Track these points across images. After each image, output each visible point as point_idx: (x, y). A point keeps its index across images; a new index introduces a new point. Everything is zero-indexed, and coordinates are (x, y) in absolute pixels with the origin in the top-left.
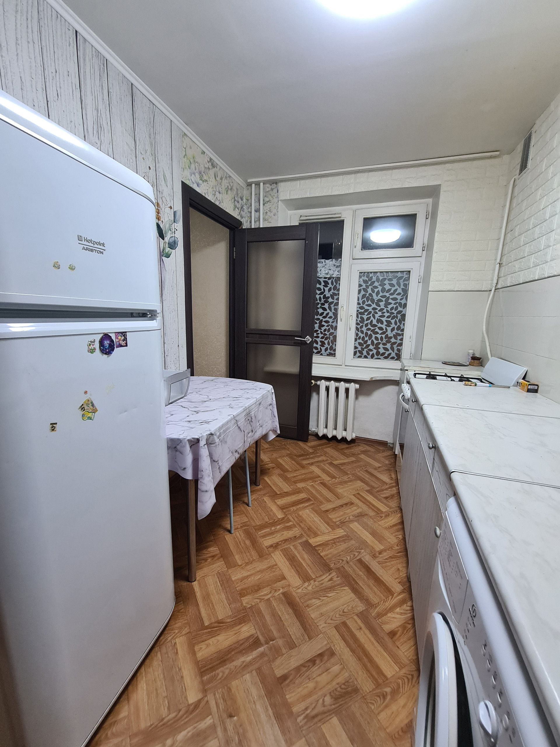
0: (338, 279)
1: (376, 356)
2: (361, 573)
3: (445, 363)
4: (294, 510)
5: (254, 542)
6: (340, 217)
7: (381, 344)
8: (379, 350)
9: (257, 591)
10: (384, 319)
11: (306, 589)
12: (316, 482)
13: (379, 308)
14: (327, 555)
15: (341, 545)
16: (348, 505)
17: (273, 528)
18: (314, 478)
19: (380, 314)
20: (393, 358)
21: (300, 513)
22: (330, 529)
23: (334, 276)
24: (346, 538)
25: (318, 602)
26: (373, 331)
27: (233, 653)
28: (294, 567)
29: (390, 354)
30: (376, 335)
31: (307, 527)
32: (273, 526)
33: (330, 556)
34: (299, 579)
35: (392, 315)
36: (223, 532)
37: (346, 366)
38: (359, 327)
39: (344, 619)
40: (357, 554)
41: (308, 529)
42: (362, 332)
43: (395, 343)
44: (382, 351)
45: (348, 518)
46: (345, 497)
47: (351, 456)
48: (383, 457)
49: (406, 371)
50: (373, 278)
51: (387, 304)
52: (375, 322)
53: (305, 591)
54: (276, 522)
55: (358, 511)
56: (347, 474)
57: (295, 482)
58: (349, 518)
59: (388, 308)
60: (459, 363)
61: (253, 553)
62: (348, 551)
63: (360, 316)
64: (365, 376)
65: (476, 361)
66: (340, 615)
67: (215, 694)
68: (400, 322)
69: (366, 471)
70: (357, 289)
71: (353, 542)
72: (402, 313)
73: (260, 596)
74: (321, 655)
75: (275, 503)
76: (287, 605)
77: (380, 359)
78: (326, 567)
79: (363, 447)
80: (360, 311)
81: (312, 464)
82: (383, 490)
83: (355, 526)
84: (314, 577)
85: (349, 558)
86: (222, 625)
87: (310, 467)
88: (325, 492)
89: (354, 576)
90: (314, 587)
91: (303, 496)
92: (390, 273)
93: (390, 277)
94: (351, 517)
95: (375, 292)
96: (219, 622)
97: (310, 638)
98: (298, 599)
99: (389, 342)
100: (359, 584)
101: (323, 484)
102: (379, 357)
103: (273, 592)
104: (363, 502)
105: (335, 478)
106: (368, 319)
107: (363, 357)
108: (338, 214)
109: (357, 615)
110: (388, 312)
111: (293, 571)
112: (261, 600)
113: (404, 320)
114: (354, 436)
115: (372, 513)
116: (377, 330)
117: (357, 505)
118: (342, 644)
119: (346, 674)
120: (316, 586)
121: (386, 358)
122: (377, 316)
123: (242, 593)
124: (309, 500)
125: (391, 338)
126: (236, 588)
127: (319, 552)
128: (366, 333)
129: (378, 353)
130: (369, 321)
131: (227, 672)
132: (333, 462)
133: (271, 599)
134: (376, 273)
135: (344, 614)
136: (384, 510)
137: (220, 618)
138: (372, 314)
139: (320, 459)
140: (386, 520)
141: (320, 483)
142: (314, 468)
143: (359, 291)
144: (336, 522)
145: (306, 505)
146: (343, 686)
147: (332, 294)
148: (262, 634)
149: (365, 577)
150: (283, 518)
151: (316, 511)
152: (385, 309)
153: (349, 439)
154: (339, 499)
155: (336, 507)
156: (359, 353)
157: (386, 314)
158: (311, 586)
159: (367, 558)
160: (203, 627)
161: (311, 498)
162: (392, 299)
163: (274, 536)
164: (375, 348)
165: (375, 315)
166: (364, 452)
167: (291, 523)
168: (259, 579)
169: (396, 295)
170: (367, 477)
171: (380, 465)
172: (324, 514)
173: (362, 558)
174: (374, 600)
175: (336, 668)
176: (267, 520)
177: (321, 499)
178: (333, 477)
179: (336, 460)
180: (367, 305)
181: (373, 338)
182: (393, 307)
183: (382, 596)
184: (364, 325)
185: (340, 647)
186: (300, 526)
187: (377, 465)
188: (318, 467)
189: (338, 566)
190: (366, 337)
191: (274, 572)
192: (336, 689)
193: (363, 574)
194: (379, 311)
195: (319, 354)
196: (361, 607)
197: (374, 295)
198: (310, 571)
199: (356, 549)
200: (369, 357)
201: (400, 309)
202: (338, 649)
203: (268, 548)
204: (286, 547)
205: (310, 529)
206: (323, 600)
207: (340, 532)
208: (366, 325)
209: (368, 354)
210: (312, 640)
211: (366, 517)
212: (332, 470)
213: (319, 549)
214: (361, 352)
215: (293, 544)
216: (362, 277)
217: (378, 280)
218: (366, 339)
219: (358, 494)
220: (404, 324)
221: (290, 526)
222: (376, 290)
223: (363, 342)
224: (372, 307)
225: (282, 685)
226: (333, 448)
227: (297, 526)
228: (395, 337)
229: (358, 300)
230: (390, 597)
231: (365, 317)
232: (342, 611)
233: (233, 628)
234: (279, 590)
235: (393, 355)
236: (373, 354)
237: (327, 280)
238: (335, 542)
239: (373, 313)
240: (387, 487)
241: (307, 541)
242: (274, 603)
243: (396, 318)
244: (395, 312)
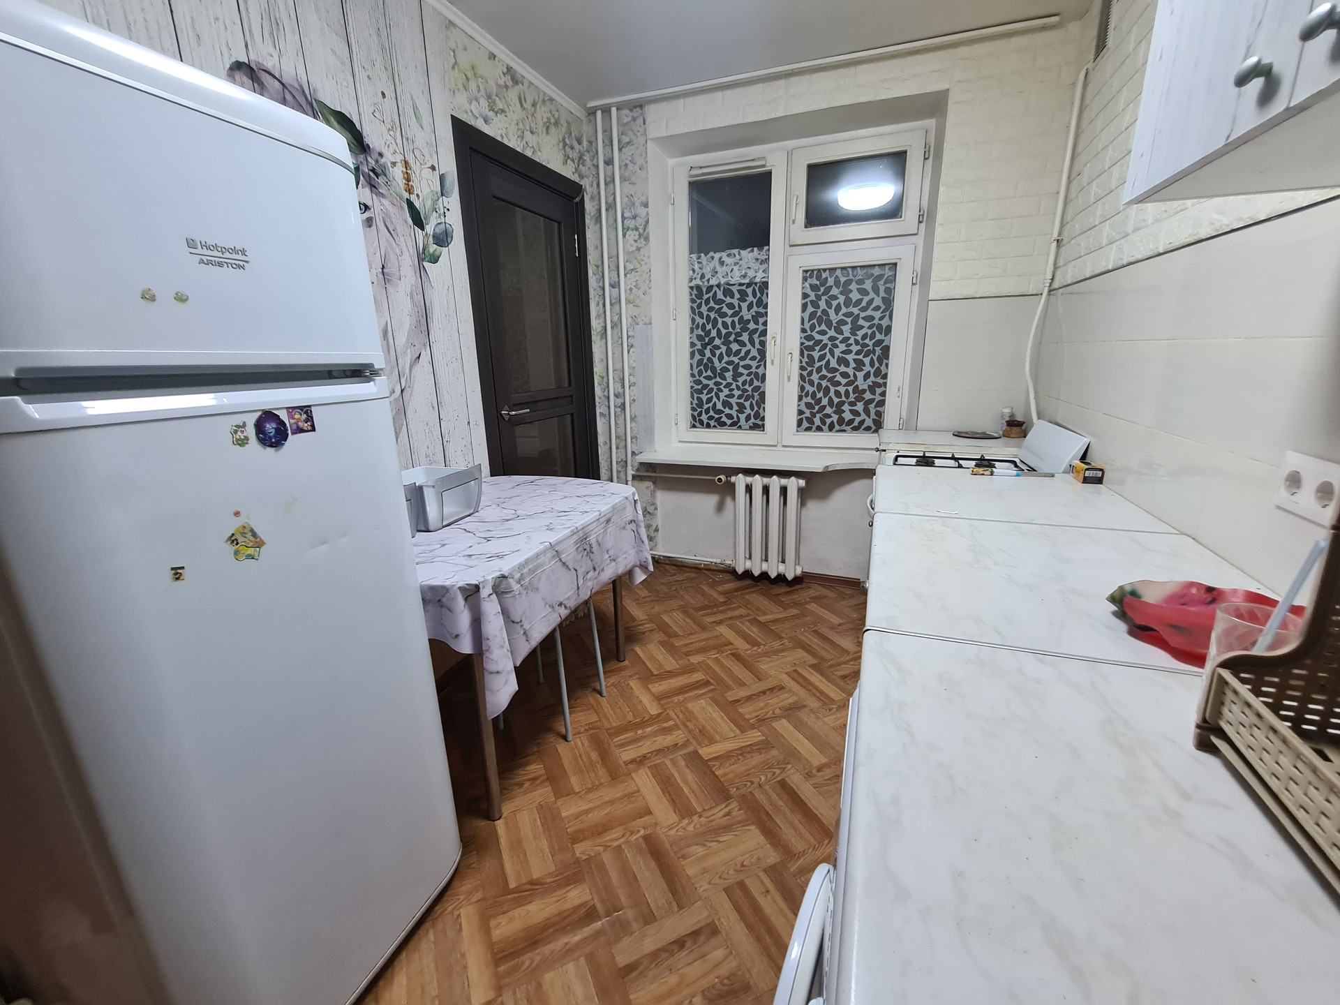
0: (765, 285)
1: (837, 427)
2: (781, 803)
3: (958, 435)
4: (679, 700)
5: (605, 755)
6: (763, 166)
7: (846, 404)
8: (843, 415)
9: (600, 833)
10: (850, 357)
11: (684, 829)
12: (723, 652)
13: (841, 337)
14: (725, 775)
15: (752, 757)
16: (775, 691)
17: (640, 732)
18: (721, 645)
19: (842, 347)
20: (868, 429)
21: (690, 705)
22: (738, 732)
23: (757, 280)
24: (765, 745)
25: (701, 850)
26: (831, 380)
27: (551, 930)
28: (667, 795)
29: (862, 422)
30: (836, 388)
31: (698, 728)
32: (639, 728)
33: (731, 776)
34: (674, 814)
35: (865, 349)
36: (555, 739)
37: (784, 446)
38: (805, 373)
39: (742, 877)
40: (778, 771)
41: (700, 731)
42: (811, 383)
43: (871, 401)
44: (847, 416)
45: (771, 712)
46: (771, 676)
47: (792, 607)
48: (849, 607)
49: (883, 453)
50: (829, 279)
51: (855, 328)
52: (833, 364)
53: (681, 833)
54: (646, 721)
55: (791, 700)
56: (781, 638)
57: (687, 654)
58: (773, 712)
59: (857, 335)
60: (984, 433)
61: (602, 772)
62: (764, 767)
63: (806, 353)
64: (815, 463)
65: (1014, 428)
66: (735, 871)
67: (514, 993)
68: (880, 361)
69: (816, 632)
70: (798, 302)
71: (774, 752)
72: (884, 344)
73: (605, 842)
74: (695, 934)
75: (649, 689)
76: (649, 856)
77: (844, 431)
78: (723, 795)
79: (816, 590)
80: (807, 343)
81: (720, 622)
82: (839, 664)
83: (783, 726)
84: (699, 810)
85: (763, 778)
86: (538, 887)
87: (717, 628)
88: (738, 669)
89: (768, 808)
90: (698, 826)
91: (698, 676)
92: (859, 269)
93: (860, 277)
94: (777, 711)
95: (833, 308)
96: (532, 883)
97: (680, 907)
98: (668, 846)
99: (859, 399)
100: (775, 822)
101: (736, 656)
102: (844, 427)
103: (628, 834)
104: (801, 685)
105: (758, 645)
106: (822, 358)
107: (814, 428)
108: (759, 159)
109: (765, 871)
110: (857, 342)
111: (665, 800)
112: (606, 847)
113: (887, 358)
114: (799, 571)
115: (813, 703)
116: (839, 378)
117: (790, 691)
118: (734, 915)
119: (732, 964)
120: (701, 825)
121: (856, 429)
122: (837, 352)
123: (575, 839)
124: (707, 683)
125: (864, 391)
126: (567, 828)
127: (713, 769)
128: (819, 385)
129: (841, 421)
130: (823, 363)
131: (538, 959)
132: (758, 618)
133: (623, 846)
134: (833, 270)
135: (742, 869)
136: (836, 699)
137: (535, 877)
138: (828, 349)
139: (736, 613)
140: (839, 715)
141: (730, 654)
142: (723, 630)
143: (804, 307)
144: (748, 720)
145: (701, 692)
146: (726, 981)
147: (754, 314)
148: (602, 901)
149: (787, 809)
150: (660, 715)
151: (717, 703)
152: (853, 338)
153: (790, 576)
154: (760, 680)
155: (753, 695)
156: (807, 422)
157: (855, 348)
158: (693, 825)
159: (795, 778)
160: (507, 891)
161: (711, 680)
162: (864, 318)
163: (640, 744)
164: (835, 412)
165: (834, 349)
166: (816, 599)
167: (671, 723)
168: (606, 814)
169: (872, 310)
170: (815, 641)
171: (841, 622)
172: (730, 708)
173: (787, 779)
174: (797, 845)
175: (719, 954)
176: (631, 718)
177: (730, 682)
178: (755, 643)
179: (765, 614)
180: (819, 333)
181: (832, 394)
182: (867, 334)
183: (812, 840)
184: (815, 369)
185: (730, 922)
186: (687, 726)
187: (836, 620)
188: (731, 627)
189: (742, 791)
190: (819, 393)
191: (633, 802)
192: (713, 986)
193: (783, 805)
194: (840, 342)
195: (736, 428)
196: (773, 857)
197: (832, 312)
198: (693, 802)
199: (777, 764)
200: (825, 428)
201: (878, 336)
202: (725, 924)
203: (627, 765)
204: (658, 762)
205: (702, 731)
206: (710, 847)
207: (755, 736)
208: (819, 370)
209: (824, 423)
210: (682, 911)
211: (804, 710)
212: (754, 632)
213: (714, 765)
214: (810, 421)
215: (671, 757)
216: (809, 279)
217: (837, 283)
218: (819, 395)
219: (796, 671)
220: (887, 365)
221: (669, 727)
222: (834, 303)
223: (813, 402)
224: (828, 336)
225: (625, 979)
226: (762, 594)
227: (682, 727)
228: (872, 389)
229: (803, 323)
230: (826, 841)
231: (816, 354)
232: (739, 866)
233: (556, 891)
234: (639, 831)
235: (869, 422)
236: (832, 422)
237: (744, 288)
238: (743, 752)
239: (829, 346)
240: (847, 658)
241: (696, 752)
242: (628, 853)
243: (872, 355)
244: (871, 343)
